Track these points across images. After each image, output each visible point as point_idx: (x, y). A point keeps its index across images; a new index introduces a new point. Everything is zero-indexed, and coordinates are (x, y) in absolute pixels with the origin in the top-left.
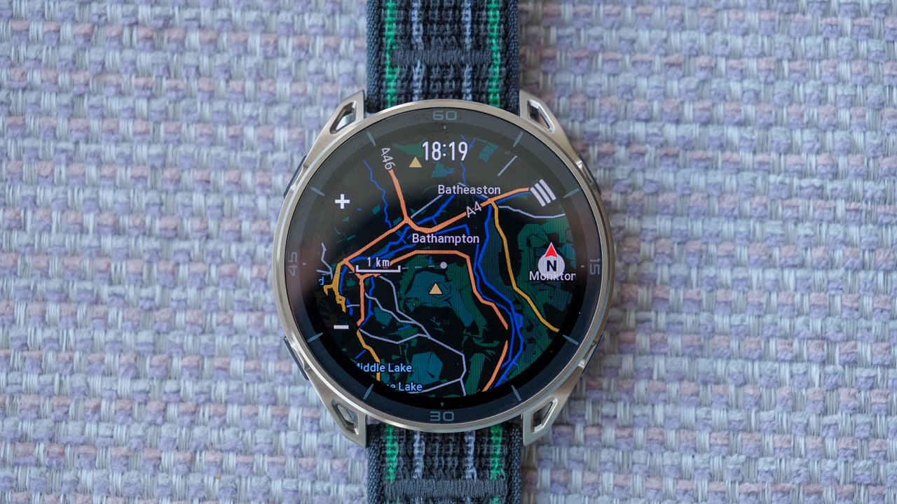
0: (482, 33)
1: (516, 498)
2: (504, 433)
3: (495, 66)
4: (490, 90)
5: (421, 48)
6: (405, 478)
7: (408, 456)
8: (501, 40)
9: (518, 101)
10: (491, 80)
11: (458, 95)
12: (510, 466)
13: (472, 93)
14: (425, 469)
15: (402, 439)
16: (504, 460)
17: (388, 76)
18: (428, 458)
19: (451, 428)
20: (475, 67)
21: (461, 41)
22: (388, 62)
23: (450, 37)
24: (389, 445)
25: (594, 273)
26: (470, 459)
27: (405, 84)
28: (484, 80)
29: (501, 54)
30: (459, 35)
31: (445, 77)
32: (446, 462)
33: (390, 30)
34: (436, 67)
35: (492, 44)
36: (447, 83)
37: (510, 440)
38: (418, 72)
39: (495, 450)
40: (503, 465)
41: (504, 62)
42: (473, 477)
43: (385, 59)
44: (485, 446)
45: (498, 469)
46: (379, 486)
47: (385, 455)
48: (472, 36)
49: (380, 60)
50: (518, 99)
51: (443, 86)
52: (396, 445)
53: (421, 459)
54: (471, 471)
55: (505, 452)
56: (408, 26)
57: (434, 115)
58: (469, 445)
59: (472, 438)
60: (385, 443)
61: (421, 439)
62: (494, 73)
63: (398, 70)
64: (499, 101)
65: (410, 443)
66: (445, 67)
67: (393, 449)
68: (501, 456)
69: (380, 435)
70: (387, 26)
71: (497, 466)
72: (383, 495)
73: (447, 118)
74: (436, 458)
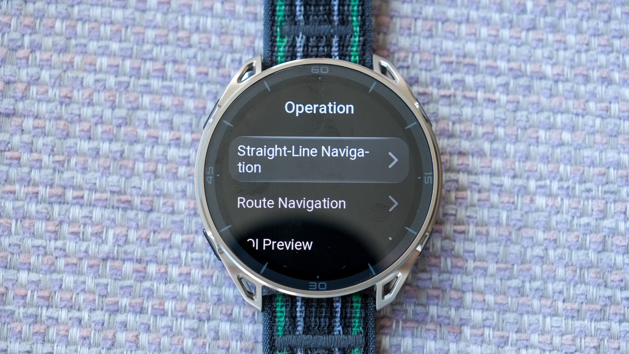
0: (346, 13)
1: (371, 349)
2: (362, 301)
3: (355, 37)
4: (352, 53)
5: (302, 24)
6: (290, 334)
7: (293, 317)
8: (359, 18)
9: (372, 62)
10: (352, 46)
11: (329, 56)
12: (366, 325)
13: (338, 55)
14: (304, 327)
15: (288, 305)
16: (362, 320)
17: (278, 44)
18: (307, 319)
19: (325, 294)
20: (341, 37)
21: (331, 18)
22: (279, 34)
23: (323, 15)
24: (278, 309)
25: (428, 183)
26: (338, 320)
27: (291, 49)
28: (348, 46)
29: (360, 28)
30: (330, 13)
31: (319, 44)
32: (320, 322)
33: (280, 11)
34: (313, 37)
35: (352, 21)
36: (321, 49)
37: (367, 306)
38: (300, 41)
39: (356, 313)
40: (362, 324)
41: (361, 34)
42: (340, 333)
43: (276, 31)
44: (349, 310)
45: (358, 327)
46: (271, 340)
47: (275, 317)
48: (338, 15)
49: (273, 33)
50: (372, 60)
51: (318, 51)
52: (284, 309)
53: (302, 320)
54: (338, 328)
55: (363, 315)
56: (293, 8)
57: (312, 70)
58: (337, 310)
59: (339, 305)
60: (276, 308)
61: (302, 305)
62: (355, 42)
63: (286, 40)
64: (358, 62)
65: (294, 307)
66: (319, 38)
67: (281, 312)
68: (360, 318)
69: (272, 302)
70: (278, 8)
71: (357, 325)
72: (274, 346)
73: (322, 72)
74: (313, 319)
